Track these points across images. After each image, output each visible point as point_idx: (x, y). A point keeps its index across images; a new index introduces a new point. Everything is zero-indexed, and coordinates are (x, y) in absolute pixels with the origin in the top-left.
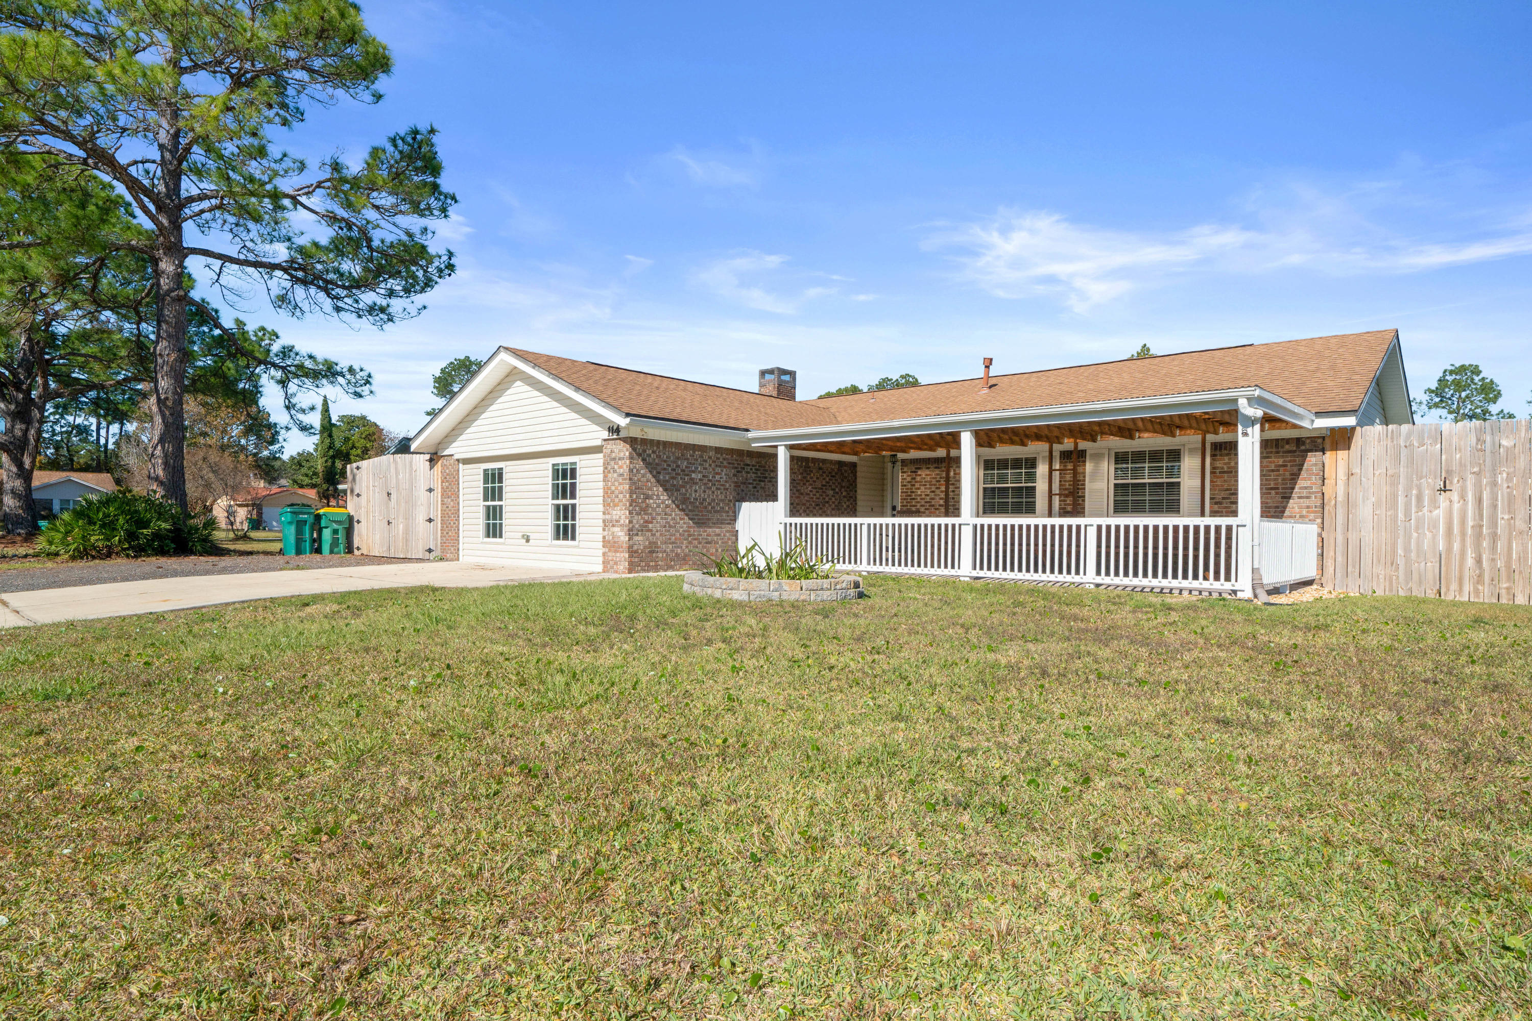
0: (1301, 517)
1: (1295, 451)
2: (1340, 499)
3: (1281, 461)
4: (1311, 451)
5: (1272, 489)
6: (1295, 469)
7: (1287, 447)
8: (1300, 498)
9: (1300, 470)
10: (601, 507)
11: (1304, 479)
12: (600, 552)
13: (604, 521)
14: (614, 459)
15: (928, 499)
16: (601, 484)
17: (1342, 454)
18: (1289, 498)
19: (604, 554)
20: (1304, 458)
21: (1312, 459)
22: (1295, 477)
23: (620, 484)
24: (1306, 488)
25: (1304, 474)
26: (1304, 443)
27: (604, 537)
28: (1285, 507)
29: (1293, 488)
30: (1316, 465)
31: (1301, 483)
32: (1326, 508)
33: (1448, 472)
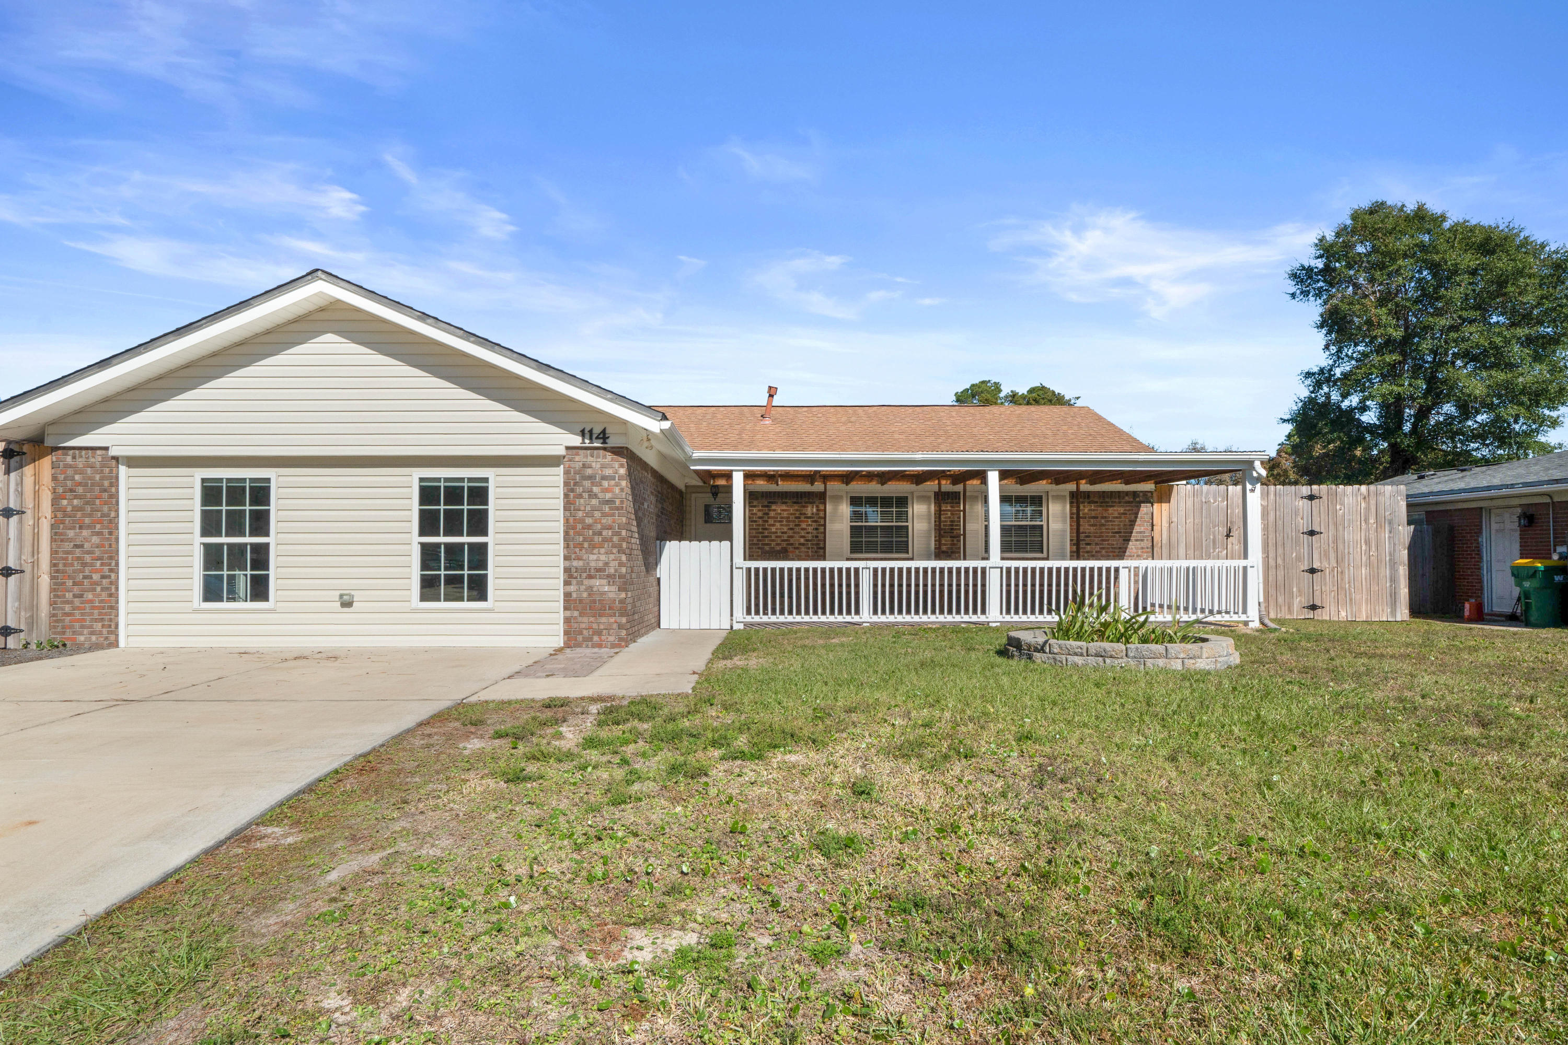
0: (1138, 556)
1: (1132, 502)
2: (1164, 542)
3: (1122, 510)
4: (1144, 502)
5: (1116, 533)
6: (1133, 517)
7: (1127, 498)
8: (1137, 540)
9: (1136, 517)
10: (560, 549)
11: (1139, 525)
12: (560, 616)
13: (567, 570)
14: (590, 478)
15: (785, 537)
16: (560, 514)
17: (1165, 506)
18: (1129, 540)
19: (567, 620)
20: (1139, 507)
21: (1144, 509)
22: (1133, 523)
23: (605, 515)
24: (1141, 532)
25: (1138, 522)
26: (1138, 496)
27: (567, 595)
28: (1126, 548)
29: (1132, 533)
30: (1147, 514)
31: (1137, 528)
32: (1155, 549)
33: (1231, 522)
